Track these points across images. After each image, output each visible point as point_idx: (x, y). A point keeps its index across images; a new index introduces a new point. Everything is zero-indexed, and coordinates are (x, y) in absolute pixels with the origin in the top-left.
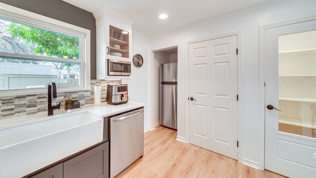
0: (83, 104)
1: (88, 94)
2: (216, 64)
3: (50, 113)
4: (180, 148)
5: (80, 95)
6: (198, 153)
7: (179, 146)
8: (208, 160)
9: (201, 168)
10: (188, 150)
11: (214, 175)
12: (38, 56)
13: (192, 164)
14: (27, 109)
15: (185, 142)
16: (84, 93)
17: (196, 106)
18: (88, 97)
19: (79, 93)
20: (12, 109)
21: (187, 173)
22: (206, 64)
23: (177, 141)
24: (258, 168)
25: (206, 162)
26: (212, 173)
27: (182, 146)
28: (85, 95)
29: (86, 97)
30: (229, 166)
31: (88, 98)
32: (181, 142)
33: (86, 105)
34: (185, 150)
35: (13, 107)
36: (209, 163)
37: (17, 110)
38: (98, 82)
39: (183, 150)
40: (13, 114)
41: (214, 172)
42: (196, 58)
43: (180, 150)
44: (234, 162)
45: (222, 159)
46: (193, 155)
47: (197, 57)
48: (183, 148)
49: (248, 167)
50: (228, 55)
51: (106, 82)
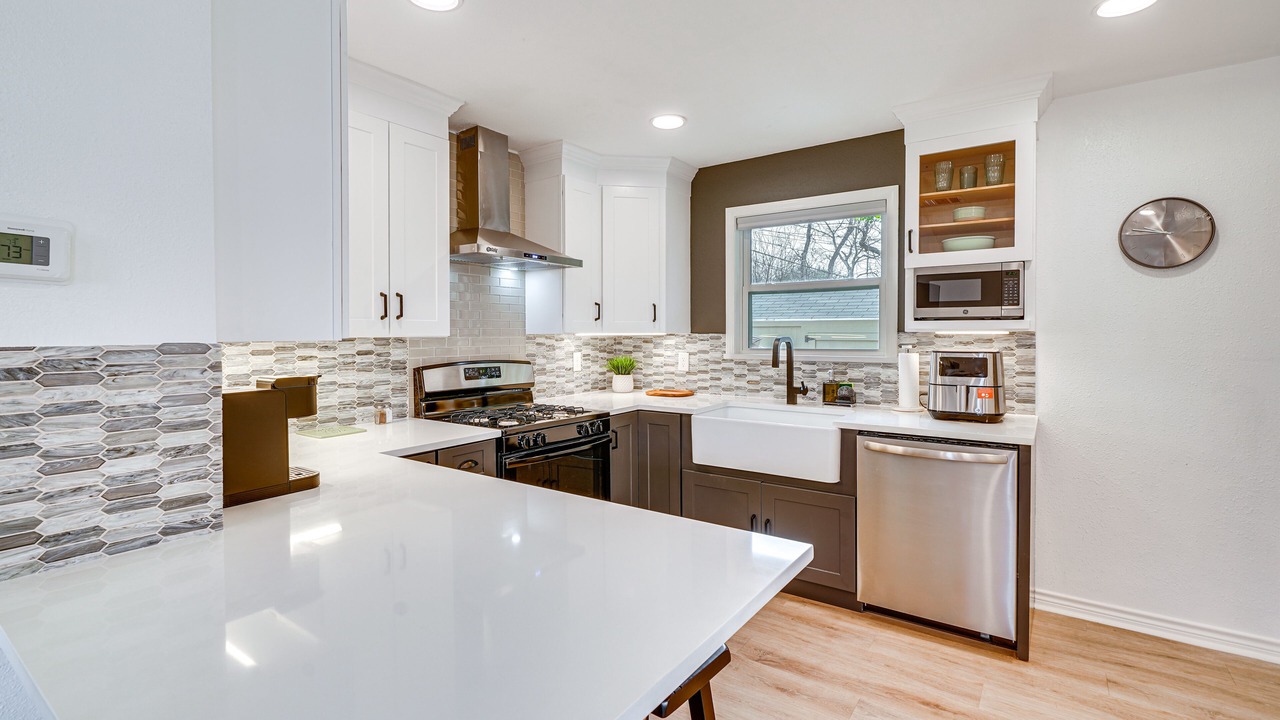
0: (876, 400)
1: (890, 373)
3: (791, 400)
5: (869, 373)
12: (800, 284)
14: (775, 387)
16: (879, 370)
18: (890, 383)
19: (866, 369)
20: (757, 383)
28: (883, 377)
29: (885, 383)
31: (890, 385)
33: (882, 405)
35: (759, 378)
37: (763, 385)
38: (924, 340)
40: (758, 391)
51: (956, 343)
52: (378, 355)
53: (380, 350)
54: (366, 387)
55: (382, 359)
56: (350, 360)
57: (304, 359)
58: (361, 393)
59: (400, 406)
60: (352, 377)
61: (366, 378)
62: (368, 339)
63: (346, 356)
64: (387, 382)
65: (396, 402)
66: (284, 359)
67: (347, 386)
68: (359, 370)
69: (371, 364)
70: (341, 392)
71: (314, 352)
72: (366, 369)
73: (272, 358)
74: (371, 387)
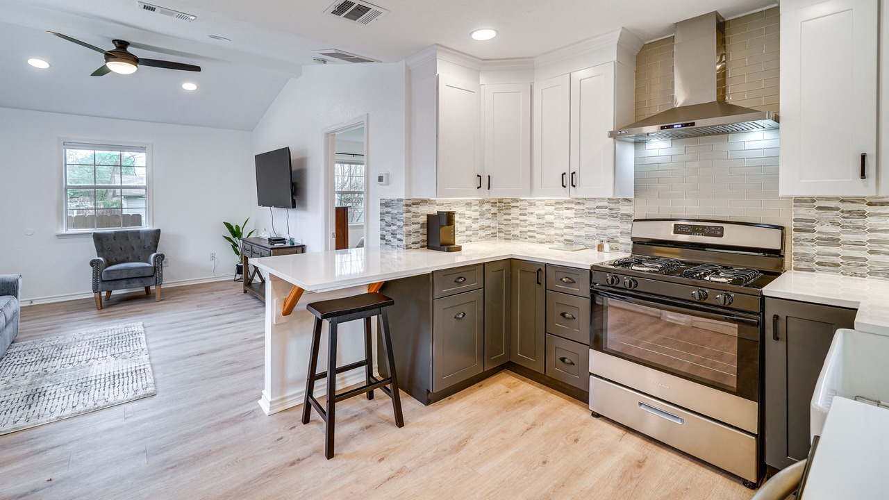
52: (611, 209)
53: (612, 206)
54: (601, 228)
55: (614, 212)
56: (592, 211)
57: (568, 209)
58: (599, 232)
59: (627, 244)
60: (593, 221)
61: (602, 222)
62: (604, 199)
63: (590, 209)
64: (617, 227)
65: (623, 241)
66: (558, 208)
67: (590, 226)
68: (597, 218)
69: (606, 215)
70: (587, 229)
71: (573, 206)
72: (603, 217)
73: (553, 207)
74: (605, 228)
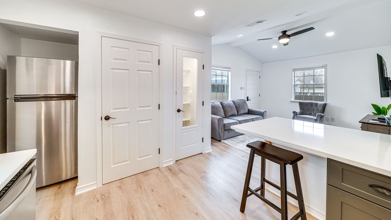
2: (140, 72)
4: (95, 199)
6: (124, 187)
7: (92, 199)
8: (140, 186)
9: (140, 198)
10: (109, 193)
11: (155, 193)
13: (129, 203)
15: (95, 187)
17: (113, 127)
21: (133, 217)
22: (128, 70)
23: (80, 196)
24: (172, 163)
25: (139, 188)
26: (152, 193)
27: (95, 196)
30: (158, 176)
32: (88, 192)
34: (104, 196)
36: (142, 187)
39: (102, 199)
41: (152, 190)
42: (113, 60)
43: (98, 201)
44: (157, 170)
45: (148, 174)
46: (120, 194)
47: (115, 59)
48: (99, 197)
49: (167, 167)
50: (151, 64)
